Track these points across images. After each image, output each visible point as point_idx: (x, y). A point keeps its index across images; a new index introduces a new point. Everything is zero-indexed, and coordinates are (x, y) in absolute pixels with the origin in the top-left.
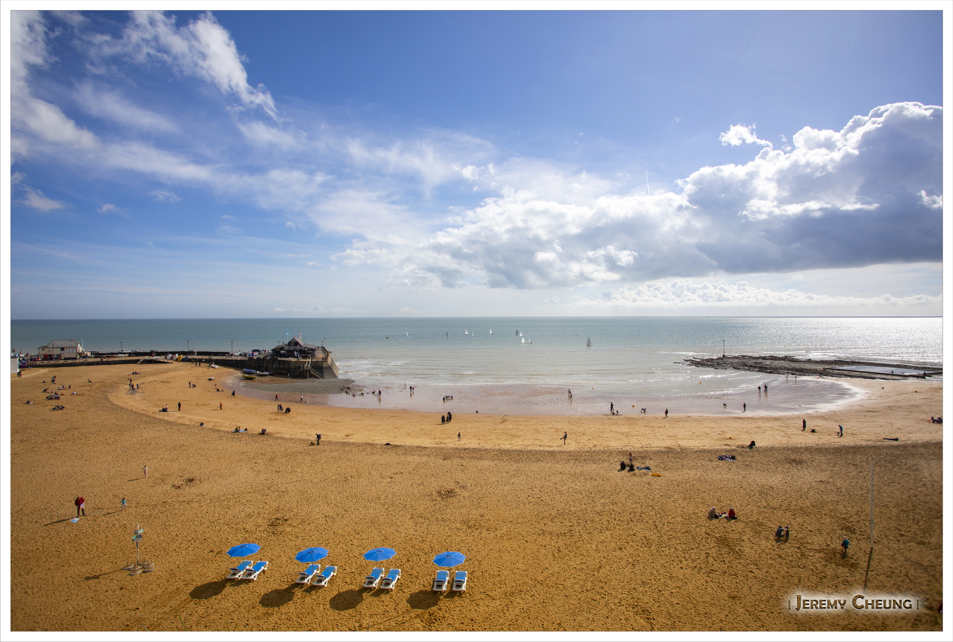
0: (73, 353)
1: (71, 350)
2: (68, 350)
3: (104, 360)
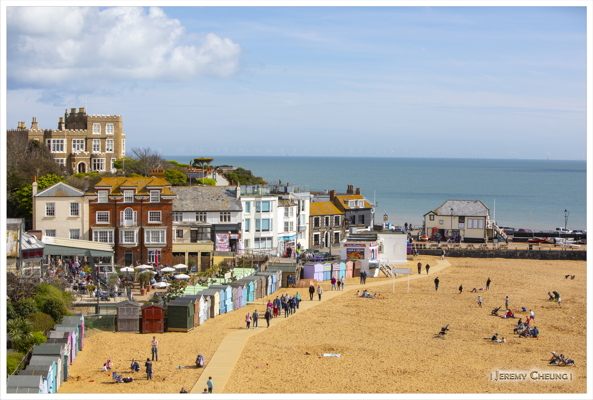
0: (478, 228)
1: (475, 222)
2: (470, 222)
3: (535, 248)
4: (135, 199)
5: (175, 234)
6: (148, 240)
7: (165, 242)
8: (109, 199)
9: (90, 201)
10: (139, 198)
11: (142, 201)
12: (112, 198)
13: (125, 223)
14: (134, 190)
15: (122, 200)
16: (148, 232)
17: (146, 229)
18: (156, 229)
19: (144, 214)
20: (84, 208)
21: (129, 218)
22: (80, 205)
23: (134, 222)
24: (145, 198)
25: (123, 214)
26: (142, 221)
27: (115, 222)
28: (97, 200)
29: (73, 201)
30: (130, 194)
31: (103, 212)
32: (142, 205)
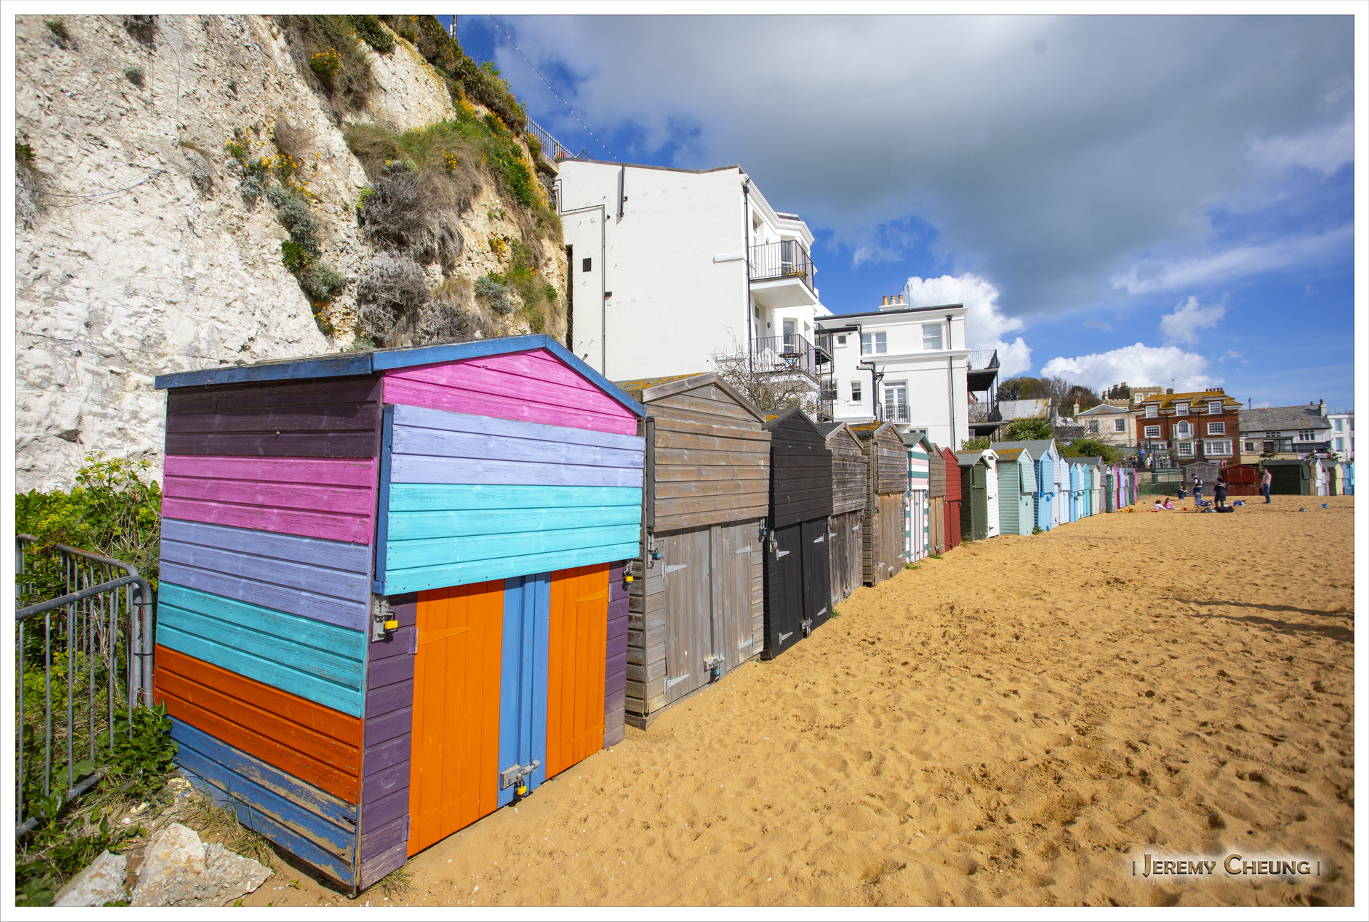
4: (1190, 412)
5: (1243, 447)
6: (1209, 451)
7: (1231, 453)
8: (1159, 414)
9: (1137, 417)
10: (1196, 410)
11: (1199, 413)
12: (1162, 412)
13: (1180, 436)
14: (1189, 403)
15: (1175, 413)
16: (1209, 444)
17: (1206, 441)
18: (1218, 440)
19: (1202, 426)
20: (1131, 423)
21: (1184, 430)
22: (1126, 421)
23: (1190, 435)
24: (1203, 410)
25: (1177, 427)
26: (1200, 434)
27: (1168, 436)
28: (1144, 415)
29: (1118, 417)
30: (1185, 407)
31: (1153, 427)
32: (1199, 417)
